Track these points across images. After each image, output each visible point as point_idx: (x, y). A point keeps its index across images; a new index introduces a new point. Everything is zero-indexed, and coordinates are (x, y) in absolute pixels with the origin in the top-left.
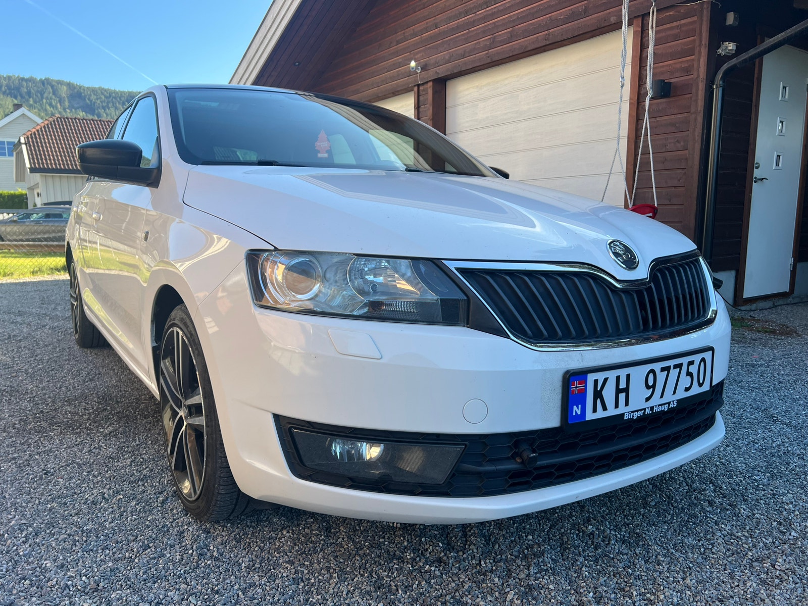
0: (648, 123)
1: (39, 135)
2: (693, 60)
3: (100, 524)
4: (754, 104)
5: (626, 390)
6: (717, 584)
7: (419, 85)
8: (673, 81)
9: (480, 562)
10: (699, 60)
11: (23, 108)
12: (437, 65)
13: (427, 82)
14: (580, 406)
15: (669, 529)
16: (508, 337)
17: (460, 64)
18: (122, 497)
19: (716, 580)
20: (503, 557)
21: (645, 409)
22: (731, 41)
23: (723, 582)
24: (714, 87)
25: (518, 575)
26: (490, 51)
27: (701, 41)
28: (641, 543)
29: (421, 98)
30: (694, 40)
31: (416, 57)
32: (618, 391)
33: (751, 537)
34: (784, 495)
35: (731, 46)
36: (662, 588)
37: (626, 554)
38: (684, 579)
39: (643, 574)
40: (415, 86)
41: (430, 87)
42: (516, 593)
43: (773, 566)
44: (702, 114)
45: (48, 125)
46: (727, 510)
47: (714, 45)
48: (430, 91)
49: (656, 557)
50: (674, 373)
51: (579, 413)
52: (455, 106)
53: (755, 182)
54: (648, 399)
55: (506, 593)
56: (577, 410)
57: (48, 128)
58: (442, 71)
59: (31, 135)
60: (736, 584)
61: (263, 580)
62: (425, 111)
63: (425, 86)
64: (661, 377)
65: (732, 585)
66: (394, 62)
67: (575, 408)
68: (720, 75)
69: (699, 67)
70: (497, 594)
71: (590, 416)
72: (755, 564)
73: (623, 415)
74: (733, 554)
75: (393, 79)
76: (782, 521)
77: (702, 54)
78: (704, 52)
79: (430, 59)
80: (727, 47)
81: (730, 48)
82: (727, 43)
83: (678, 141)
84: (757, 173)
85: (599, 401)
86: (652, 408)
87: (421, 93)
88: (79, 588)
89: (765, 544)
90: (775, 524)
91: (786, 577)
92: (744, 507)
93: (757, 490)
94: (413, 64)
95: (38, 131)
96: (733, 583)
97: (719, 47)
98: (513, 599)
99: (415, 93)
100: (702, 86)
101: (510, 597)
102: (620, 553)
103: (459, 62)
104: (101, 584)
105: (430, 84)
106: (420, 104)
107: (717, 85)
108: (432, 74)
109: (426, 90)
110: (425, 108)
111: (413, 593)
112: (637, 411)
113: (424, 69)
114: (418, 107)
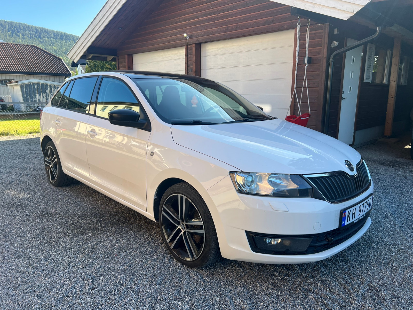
0: (306, 78)
2: (321, 49)
3: (153, 273)
4: (343, 66)
5: (355, 213)
6: (378, 273)
7: (187, 45)
8: (312, 57)
9: (301, 274)
10: (324, 49)
12: (198, 36)
13: (192, 44)
15: (354, 255)
16: (325, 201)
17: (210, 37)
18: (151, 261)
19: (377, 272)
20: (308, 271)
22: (336, 41)
23: (379, 272)
24: (330, 61)
25: (316, 277)
26: (225, 33)
27: (324, 41)
28: (348, 261)
29: (189, 51)
30: (322, 40)
31: (186, 31)
32: (353, 214)
33: (381, 256)
34: (385, 239)
35: (336, 43)
36: (363, 276)
37: (346, 266)
38: (368, 273)
39: (354, 272)
40: (185, 45)
41: (193, 47)
42: (320, 284)
43: (392, 265)
44: (325, 73)
46: (370, 246)
47: (330, 43)
48: (194, 49)
49: (355, 266)
50: (365, 204)
52: (205, 56)
53: (342, 99)
54: (359, 215)
55: (317, 284)
56: (343, 222)
58: (200, 39)
60: (384, 273)
61: (234, 288)
62: (191, 58)
63: (191, 46)
64: (362, 206)
65: (383, 273)
66: (174, 32)
68: (332, 57)
69: (324, 52)
70: (314, 284)
71: (346, 224)
72: (386, 265)
73: (354, 221)
74: (378, 262)
75: (173, 40)
76: (388, 249)
77: (325, 47)
78: (326, 46)
79: (194, 33)
80: (334, 44)
81: (335, 44)
82: (334, 42)
83: (314, 83)
84: (343, 96)
85: (348, 218)
86: (360, 218)
87: (189, 49)
88: (170, 298)
89: (386, 258)
90: (386, 250)
91: (398, 269)
92: (374, 244)
93: (375, 238)
94: (185, 35)
96: (383, 272)
97: (331, 44)
98: (320, 285)
99: (185, 48)
100: (325, 61)
101: (319, 285)
102: (343, 266)
103: (209, 37)
104: (177, 296)
105: (194, 45)
106: (188, 54)
107: (331, 61)
108: (195, 40)
109: (191, 48)
110: (191, 56)
111: (287, 287)
112: (357, 219)
113: (190, 37)
114: (187, 55)
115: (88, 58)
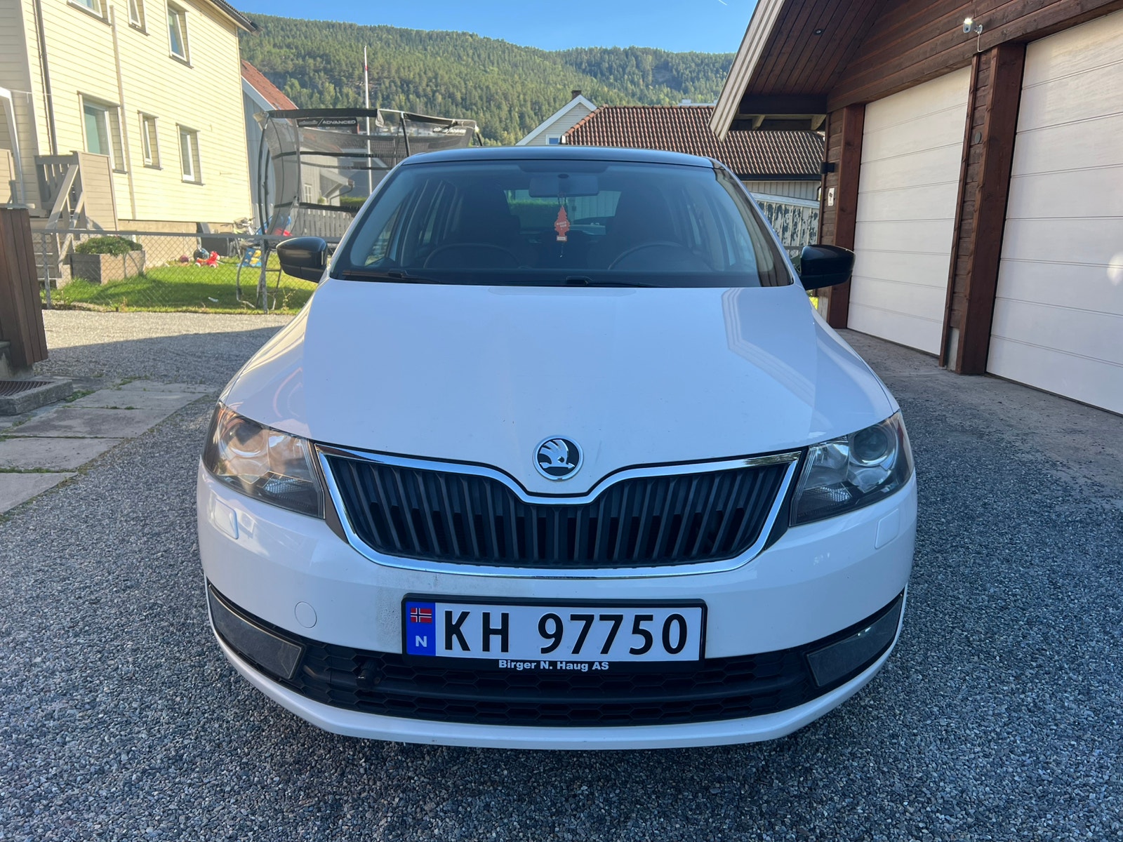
1: (582, 132)
5: (504, 632)
7: (979, 55)
11: (580, 96)
12: (1005, 20)
13: (990, 49)
14: (425, 638)
17: (1037, 17)
21: (538, 662)
29: (981, 75)
31: (972, 10)
32: (488, 631)
40: (974, 56)
41: (994, 57)
45: (593, 118)
48: (993, 63)
50: (602, 625)
51: (425, 644)
52: (1034, 86)
54: (544, 651)
56: (421, 641)
57: (593, 122)
58: (1012, 30)
59: (574, 132)
62: (984, 96)
63: (988, 56)
64: (573, 627)
66: (950, 18)
67: (418, 638)
71: (441, 651)
73: (497, 661)
75: (946, 45)
79: (998, 11)
85: (454, 638)
86: (553, 664)
87: (981, 67)
94: (968, 21)
95: (581, 127)
99: (973, 68)
103: (1035, 14)
105: (995, 52)
106: (978, 86)
108: (997, 35)
109: (988, 62)
110: (983, 91)
112: (524, 662)
113: (988, 27)
114: (975, 90)
115: (754, 127)
